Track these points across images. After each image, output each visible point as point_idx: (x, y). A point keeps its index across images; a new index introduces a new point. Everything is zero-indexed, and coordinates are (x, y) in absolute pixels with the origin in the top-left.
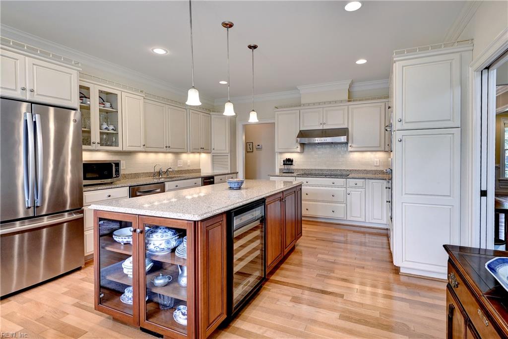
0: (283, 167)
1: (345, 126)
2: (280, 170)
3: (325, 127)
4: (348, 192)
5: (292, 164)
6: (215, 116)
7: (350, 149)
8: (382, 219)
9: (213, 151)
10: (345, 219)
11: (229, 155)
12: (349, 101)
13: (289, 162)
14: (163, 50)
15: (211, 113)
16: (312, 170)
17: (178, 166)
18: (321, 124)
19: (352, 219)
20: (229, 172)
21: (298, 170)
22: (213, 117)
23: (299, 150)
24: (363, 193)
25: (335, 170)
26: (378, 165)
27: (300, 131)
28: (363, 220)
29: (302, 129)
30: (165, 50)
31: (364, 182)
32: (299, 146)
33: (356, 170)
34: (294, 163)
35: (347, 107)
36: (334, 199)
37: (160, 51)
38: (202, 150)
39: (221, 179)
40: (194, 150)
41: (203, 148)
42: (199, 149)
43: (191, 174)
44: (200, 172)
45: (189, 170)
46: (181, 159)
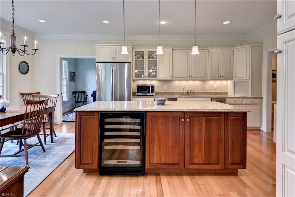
6: (237, 50)
9: (234, 78)
11: (250, 81)
14: (165, 21)
17: (205, 89)
20: (250, 96)
30: (166, 21)
37: (163, 23)
38: (222, 78)
39: (235, 102)
40: (212, 78)
41: (223, 77)
42: (218, 77)
43: (216, 95)
44: (227, 95)
45: (215, 93)
46: (207, 85)
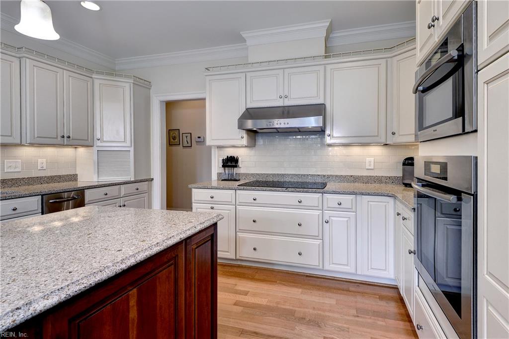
0: (222, 170)
1: (321, 101)
2: (219, 174)
3: (288, 103)
4: (326, 218)
5: (236, 166)
7: (328, 140)
8: (385, 270)
9: (97, 144)
10: (321, 267)
11: (132, 149)
12: (326, 57)
13: (231, 162)
15: (93, 76)
16: (268, 175)
17: (6, 171)
18: (281, 97)
19: (332, 267)
20: (133, 179)
21: (247, 175)
22: (97, 82)
23: (244, 142)
24: (353, 220)
25: (304, 175)
26: (372, 167)
27: (247, 109)
28: (353, 271)
29: (250, 105)
31: (354, 201)
32: (245, 136)
33: (336, 176)
34: (240, 164)
35: (323, 66)
36: (301, 230)
38: (66, 141)
39: (106, 194)
40: (38, 139)
41: (69, 137)
42: (57, 138)
43: (46, 185)
44: (76, 180)
45: (41, 178)
46: (15, 157)
